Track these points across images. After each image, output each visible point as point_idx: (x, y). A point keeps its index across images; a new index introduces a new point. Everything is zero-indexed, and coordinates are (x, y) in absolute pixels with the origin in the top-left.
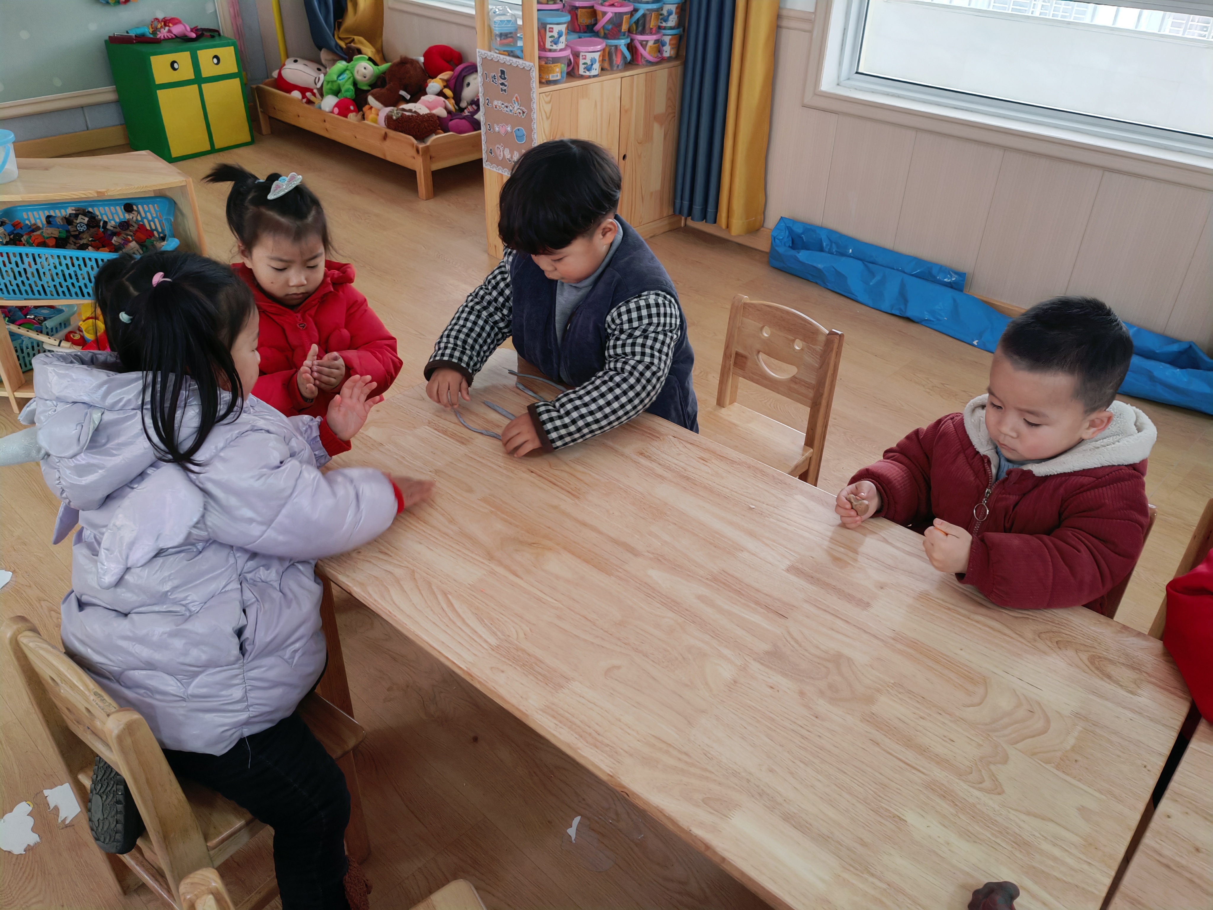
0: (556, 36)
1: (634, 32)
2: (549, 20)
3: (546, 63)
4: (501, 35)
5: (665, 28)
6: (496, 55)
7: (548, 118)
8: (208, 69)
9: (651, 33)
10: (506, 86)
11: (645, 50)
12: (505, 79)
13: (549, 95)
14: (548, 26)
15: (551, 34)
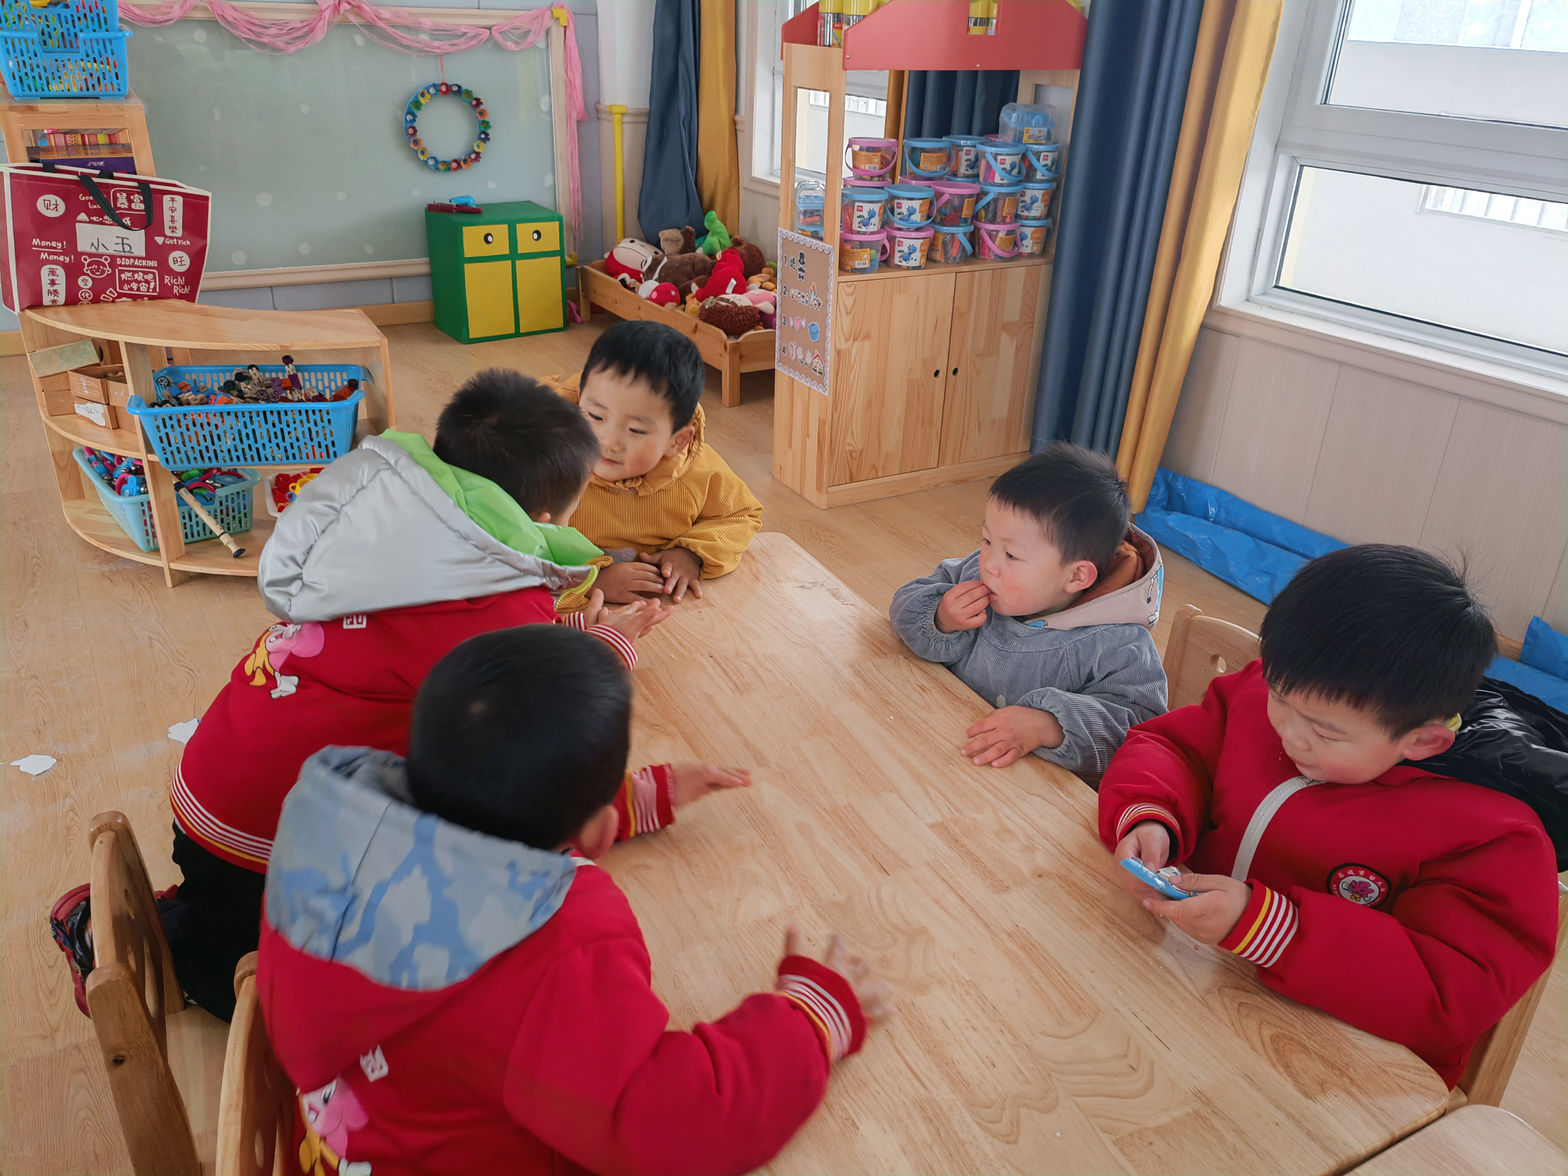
0: (866, 216)
1: (983, 220)
2: (858, 197)
3: (852, 248)
4: (805, 213)
5: (1027, 218)
6: (796, 235)
7: (848, 314)
8: (526, 242)
9: (1004, 222)
10: (804, 272)
11: (994, 243)
12: (803, 263)
13: (852, 285)
14: (857, 204)
15: (860, 213)
